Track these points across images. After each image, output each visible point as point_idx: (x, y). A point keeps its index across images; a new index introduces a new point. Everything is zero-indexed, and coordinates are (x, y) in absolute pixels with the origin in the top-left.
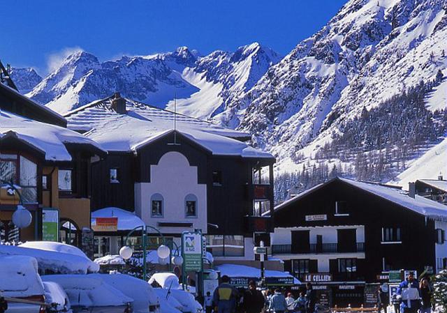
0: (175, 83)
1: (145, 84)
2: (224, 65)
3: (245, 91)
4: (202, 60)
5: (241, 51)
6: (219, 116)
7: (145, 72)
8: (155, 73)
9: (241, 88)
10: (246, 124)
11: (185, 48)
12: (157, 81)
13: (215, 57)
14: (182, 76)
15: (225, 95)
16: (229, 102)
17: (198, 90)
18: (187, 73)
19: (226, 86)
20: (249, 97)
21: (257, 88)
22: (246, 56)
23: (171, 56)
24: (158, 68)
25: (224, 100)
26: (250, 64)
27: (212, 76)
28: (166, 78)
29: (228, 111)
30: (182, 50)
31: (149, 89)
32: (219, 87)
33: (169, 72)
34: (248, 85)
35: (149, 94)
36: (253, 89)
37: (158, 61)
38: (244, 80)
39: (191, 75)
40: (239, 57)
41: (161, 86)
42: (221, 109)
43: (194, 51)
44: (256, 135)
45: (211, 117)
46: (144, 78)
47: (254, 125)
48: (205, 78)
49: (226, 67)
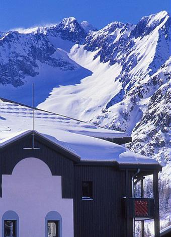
0: (60, 65)
1: (21, 66)
2: (123, 40)
3: (150, 74)
4: (95, 35)
5: (145, 22)
6: (116, 106)
7: (22, 50)
8: (34, 51)
9: (145, 70)
10: (150, 117)
11: (73, 19)
12: (38, 62)
13: (112, 30)
14: (69, 55)
15: (125, 80)
16: (129, 88)
17: (89, 73)
18: (76, 52)
19: (125, 68)
20: (154, 82)
21: (164, 70)
22: (151, 29)
23: (55, 29)
24: (39, 44)
25: (123, 86)
26: (157, 39)
27: (107, 56)
28: (49, 59)
29: (127, 100)
30: (69, 22)
31: (27, 72)
32: (117, 69)
33: (51, 50)
34: (154, 66)
35: (27, 80)
36: (159, 71)
37: (38, 36)
38: (149, 59)
39: (81, 54)
40: (141, 30)
41: (42, 68)
42: (119, 98)
43: (84, 23)
44: (164, 131)
45: (107, 107)
46: (21, 59)
47: (161, 119)
48: (99, 58)
49: (126, 44)
